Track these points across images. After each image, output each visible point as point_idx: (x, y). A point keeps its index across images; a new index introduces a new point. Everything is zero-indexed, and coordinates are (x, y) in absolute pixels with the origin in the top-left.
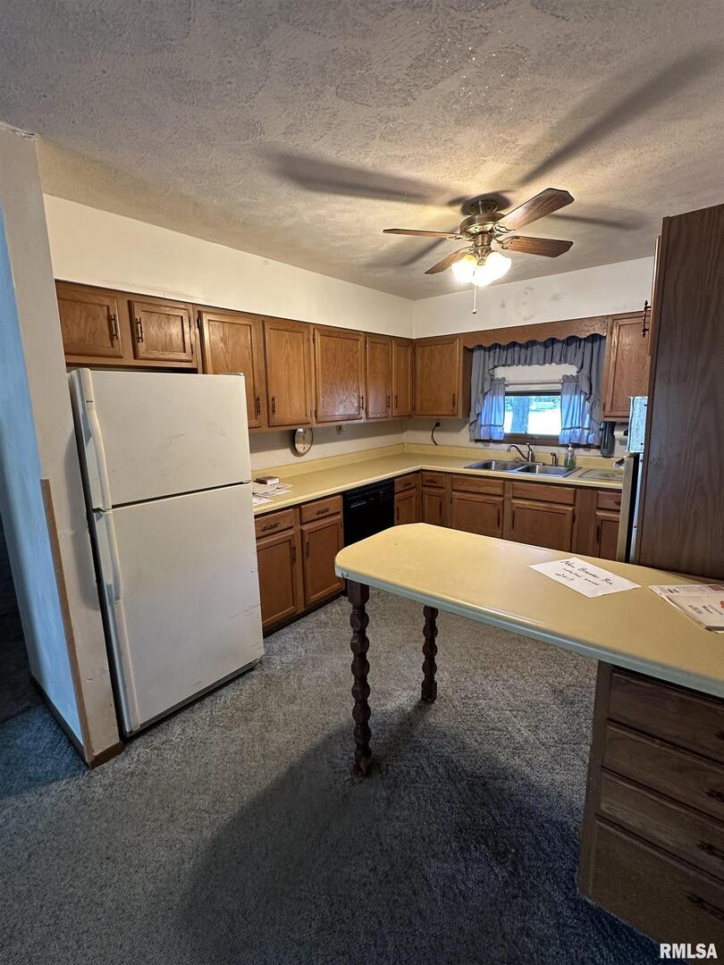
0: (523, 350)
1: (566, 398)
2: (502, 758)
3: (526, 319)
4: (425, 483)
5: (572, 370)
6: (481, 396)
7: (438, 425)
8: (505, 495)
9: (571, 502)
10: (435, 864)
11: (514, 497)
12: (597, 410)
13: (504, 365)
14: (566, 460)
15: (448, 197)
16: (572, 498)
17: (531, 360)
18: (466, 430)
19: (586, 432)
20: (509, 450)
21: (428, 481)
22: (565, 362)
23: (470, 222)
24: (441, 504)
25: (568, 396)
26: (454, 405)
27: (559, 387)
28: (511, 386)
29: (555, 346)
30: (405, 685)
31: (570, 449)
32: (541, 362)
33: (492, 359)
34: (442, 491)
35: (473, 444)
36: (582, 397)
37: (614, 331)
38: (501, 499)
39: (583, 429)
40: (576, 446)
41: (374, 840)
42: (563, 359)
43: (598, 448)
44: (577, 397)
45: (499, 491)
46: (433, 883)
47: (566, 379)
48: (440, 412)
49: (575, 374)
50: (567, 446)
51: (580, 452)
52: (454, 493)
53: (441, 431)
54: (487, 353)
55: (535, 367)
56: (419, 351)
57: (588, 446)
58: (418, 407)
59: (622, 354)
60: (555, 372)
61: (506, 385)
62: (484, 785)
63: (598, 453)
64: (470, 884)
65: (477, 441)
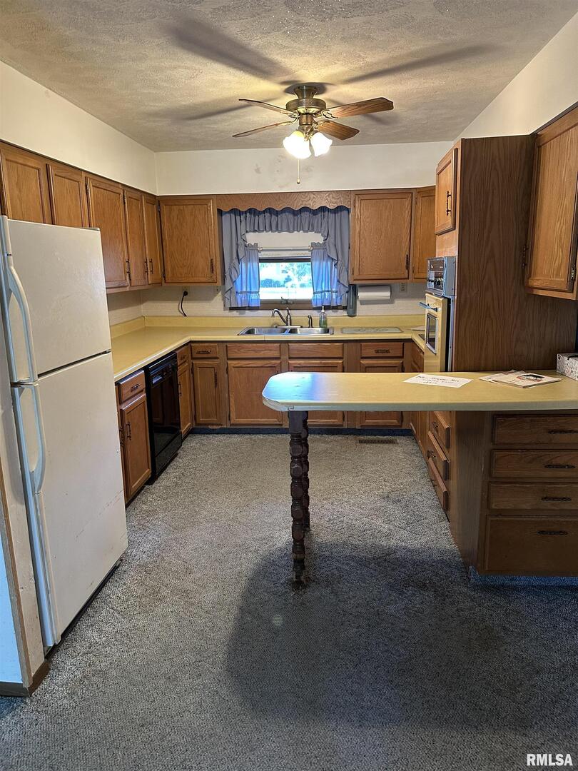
0: (274, 217)
1: (316, 263)
2: (384, 543)
3: (281, 187)
4: (195, 355)
5: (319, 239)
6: (236, 261)
7: (186, 294)
8: (282, 357)
9: (341, 356)
10: (392, 607)
11: (290, 358)
12: (344, 274)
13: (255, 231)
14: (320, 321)
15: (286, 78)
16: (341, 351)
17: (281, 228)
18: (219, 298)
19: (334, 294)
20: (273, 316)
21: (199, 353)
22: (313, 230)
23: (298, 103)
24: (216, 375)
25: (318, 263)
26: (212, 271)
27: (307, 254)
28: (262, 253)
29: (302, 214)
30: (277, 528)
31: (323, 311)
32: (291, 229)
33: (243, 223)
34: (216, 362)
35: (228, 313)
36: (329, 263)
37: (357, 205)
38: (278, 362)
39: (332, 292)
40: (327, 308)
41: (344, 615)
42: (311, 228)
43: (345, 308)
44: (324, 263)
45: (276, 354)
46: (398, 615)
47: (315, 246)
48: (196, 279)
49: (321, 242)
50: (320, 308)
51: (330, 313)
52: (229, 362)
53: (190, 300)
54: (238, 218)
55: (285, 234)
56: (165, 210)
57: (336, 308)
58: (169, 275)
59: (364, 225)
60: (303, 240)
61: (259, 251)
62: (385, 560)
63: (345, 313)
64: (418, 606)
65: (232, 309)
